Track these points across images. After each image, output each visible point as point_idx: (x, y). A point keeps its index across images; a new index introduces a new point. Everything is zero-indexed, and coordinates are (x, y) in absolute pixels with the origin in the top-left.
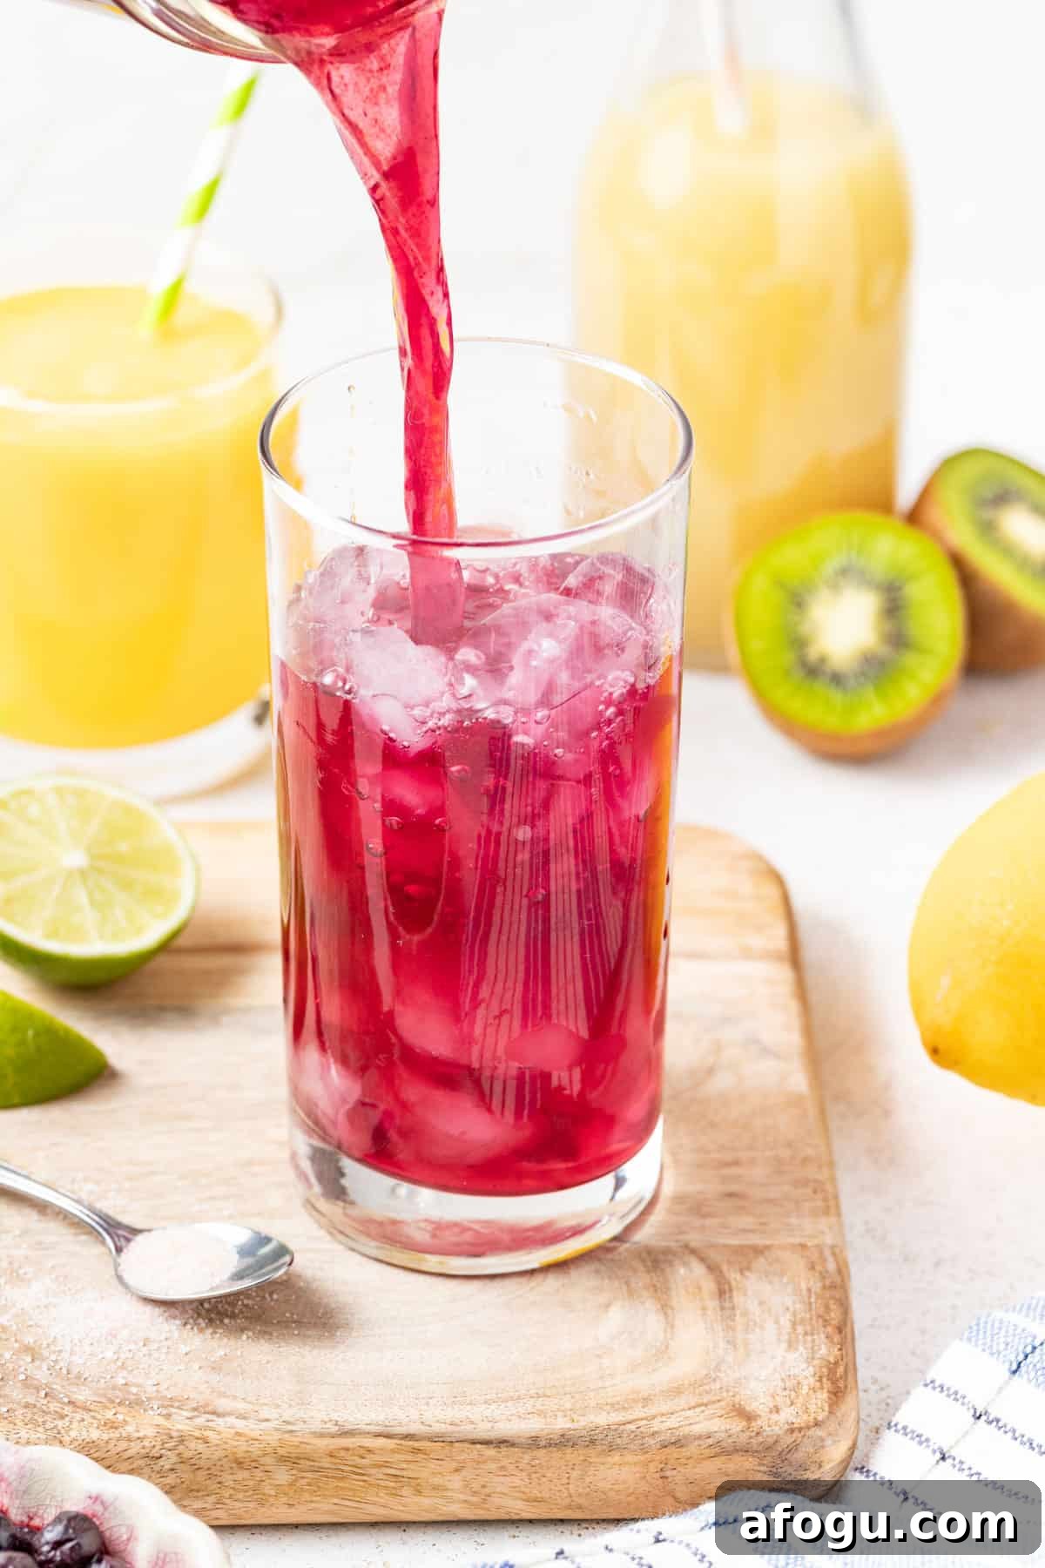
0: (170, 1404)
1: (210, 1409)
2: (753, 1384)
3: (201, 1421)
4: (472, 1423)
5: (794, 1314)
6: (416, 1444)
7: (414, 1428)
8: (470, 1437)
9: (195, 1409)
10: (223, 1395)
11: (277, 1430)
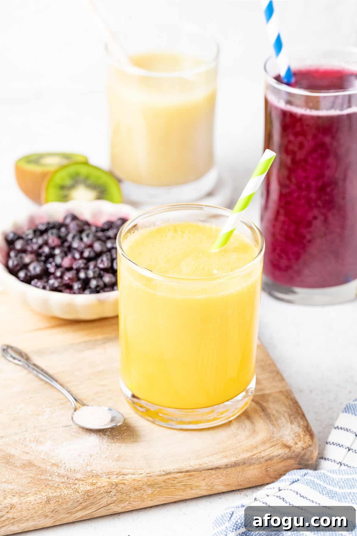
0: (109, 474)
1: (121, 473)
2: (286, 437)
3: (120, 478)
4: (206, 464)
5: (288, 413)
6: (190, 473)
7: (189, 468)
8: (207, 468)
9: (117, 474)
10: (123, 468)
11: (146, 476)
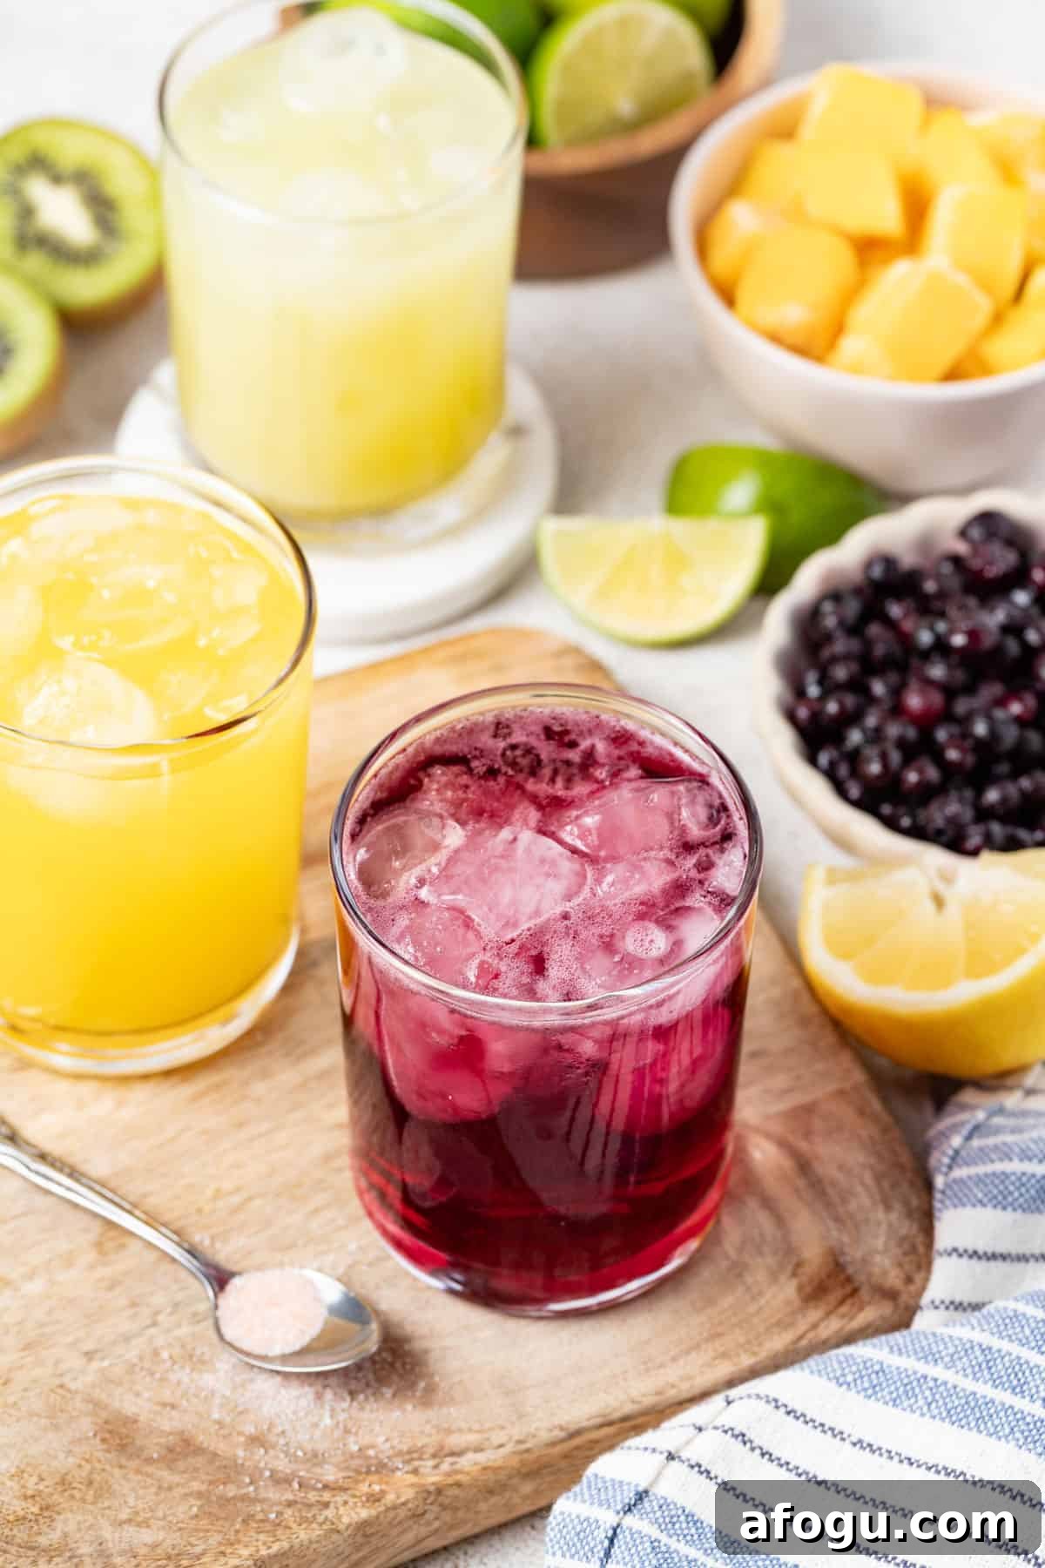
0: (412, 1455)
1: (446, 1451)
2: (878, 1259)
3: (445, 1467)
4: (673, 1386)
5: (872, 1168)
6: (633, 1423)
7: (628, 1408)
8: (677, 1400)
9: (434, 1456)
11: (514, 1453)
